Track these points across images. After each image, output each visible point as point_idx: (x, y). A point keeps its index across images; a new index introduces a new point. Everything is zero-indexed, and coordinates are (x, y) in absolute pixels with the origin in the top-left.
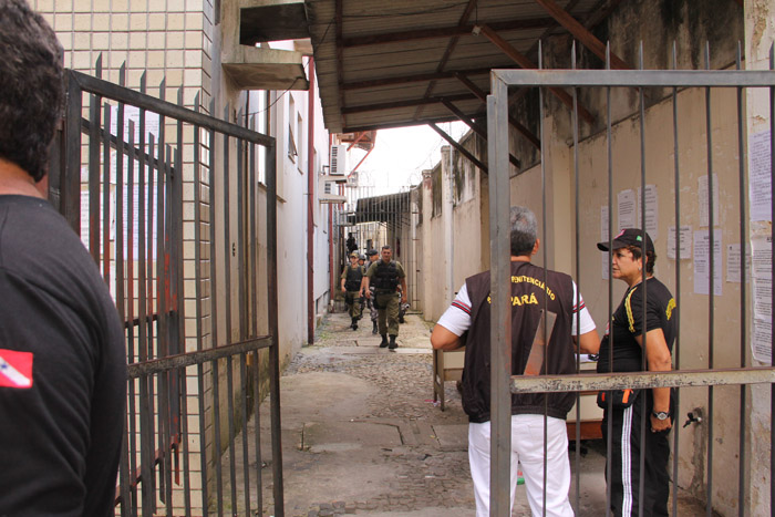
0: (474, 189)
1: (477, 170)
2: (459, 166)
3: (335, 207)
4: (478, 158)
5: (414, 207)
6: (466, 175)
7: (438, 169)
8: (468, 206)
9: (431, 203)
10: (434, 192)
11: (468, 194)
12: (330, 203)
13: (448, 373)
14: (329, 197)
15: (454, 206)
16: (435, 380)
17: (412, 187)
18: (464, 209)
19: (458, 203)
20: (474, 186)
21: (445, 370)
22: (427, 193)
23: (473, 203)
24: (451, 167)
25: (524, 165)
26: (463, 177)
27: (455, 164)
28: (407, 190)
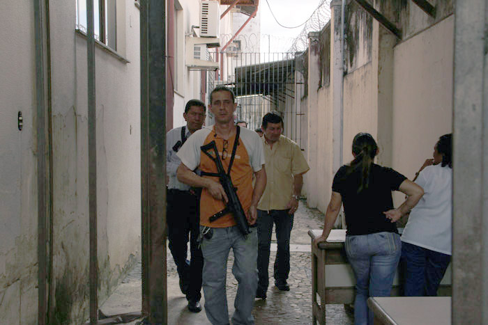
0: (370, 52)
1: (376, 24)
2: (353, 23)
3: (210, 75)
4: (378, 9)
5: (298, 76)
6: (361, 35)
7: (327, 29)
8: (362, 72)
9: (317, 72)
10: (321, 59)
11: (361, 57)
12: (203, 70)
13: (331, 294)
14: (199, 63)
15: (345, 74)
16: (315, 300)
17: (297, 53)
18: (356, 77)
19: (349, 70)
20: (370, 47)
21: (327, 289)
22: (313, 60)
23: (369, 67)
24: (342, 26)
25: (441, 12)
26: (357, 38)
27: (347, 21)
28: (291, 57)
